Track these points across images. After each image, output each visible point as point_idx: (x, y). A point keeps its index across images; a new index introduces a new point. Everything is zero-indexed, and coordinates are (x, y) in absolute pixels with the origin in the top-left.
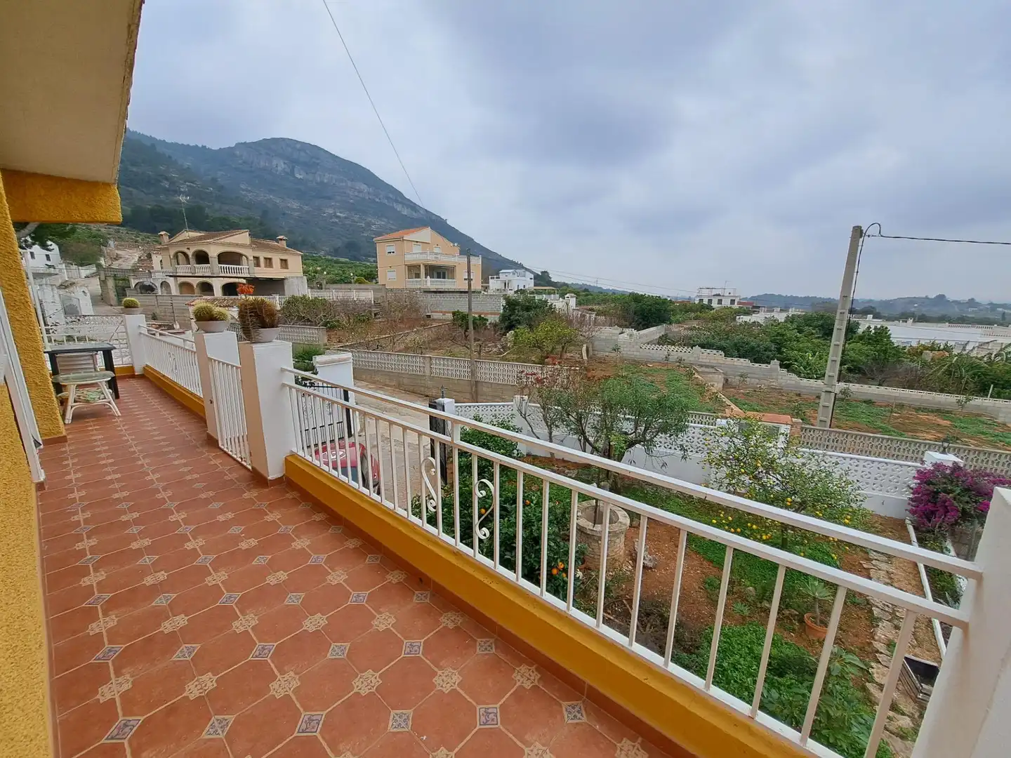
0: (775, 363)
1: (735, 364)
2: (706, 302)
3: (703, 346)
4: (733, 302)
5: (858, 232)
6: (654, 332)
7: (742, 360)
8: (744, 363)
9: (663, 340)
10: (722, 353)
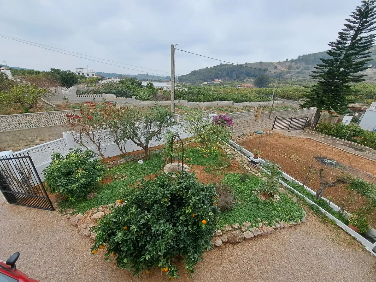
0: (133, 97)
1: (120, 99)
2: (81, 74)
3: (106, 93)
4: (93, 75)
5: (173, 47)
6: (73, 89)
7: (122, 97)
8: (123, 98)
9: (78, 92)
10: (115, 95)
